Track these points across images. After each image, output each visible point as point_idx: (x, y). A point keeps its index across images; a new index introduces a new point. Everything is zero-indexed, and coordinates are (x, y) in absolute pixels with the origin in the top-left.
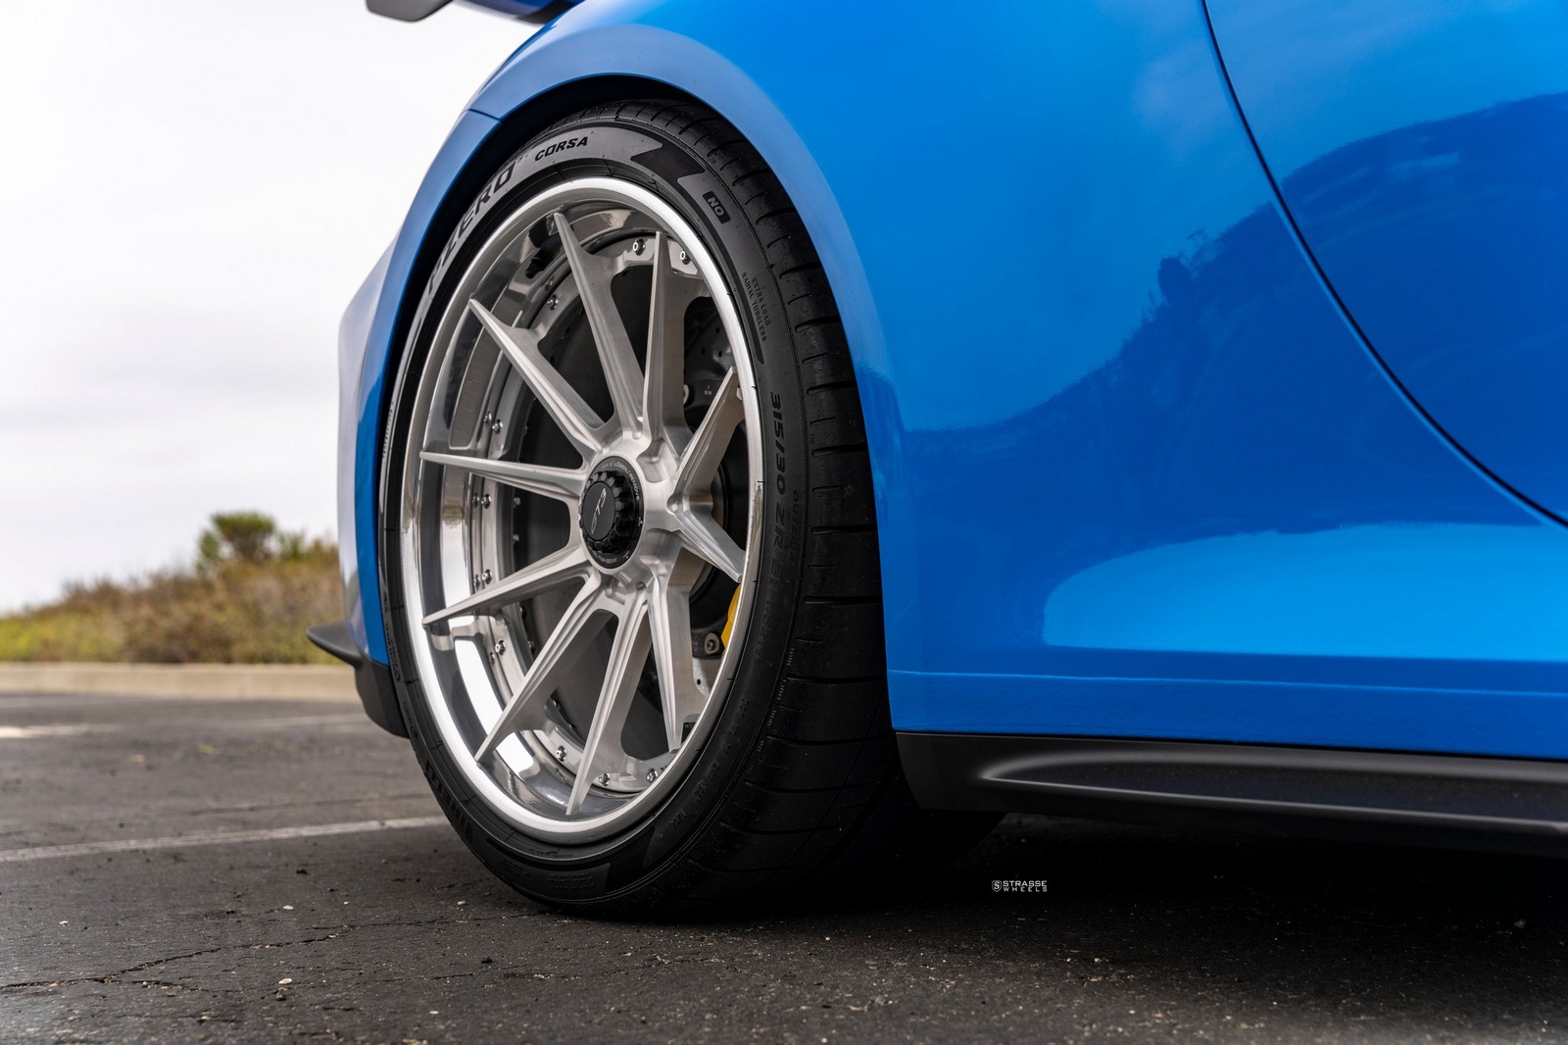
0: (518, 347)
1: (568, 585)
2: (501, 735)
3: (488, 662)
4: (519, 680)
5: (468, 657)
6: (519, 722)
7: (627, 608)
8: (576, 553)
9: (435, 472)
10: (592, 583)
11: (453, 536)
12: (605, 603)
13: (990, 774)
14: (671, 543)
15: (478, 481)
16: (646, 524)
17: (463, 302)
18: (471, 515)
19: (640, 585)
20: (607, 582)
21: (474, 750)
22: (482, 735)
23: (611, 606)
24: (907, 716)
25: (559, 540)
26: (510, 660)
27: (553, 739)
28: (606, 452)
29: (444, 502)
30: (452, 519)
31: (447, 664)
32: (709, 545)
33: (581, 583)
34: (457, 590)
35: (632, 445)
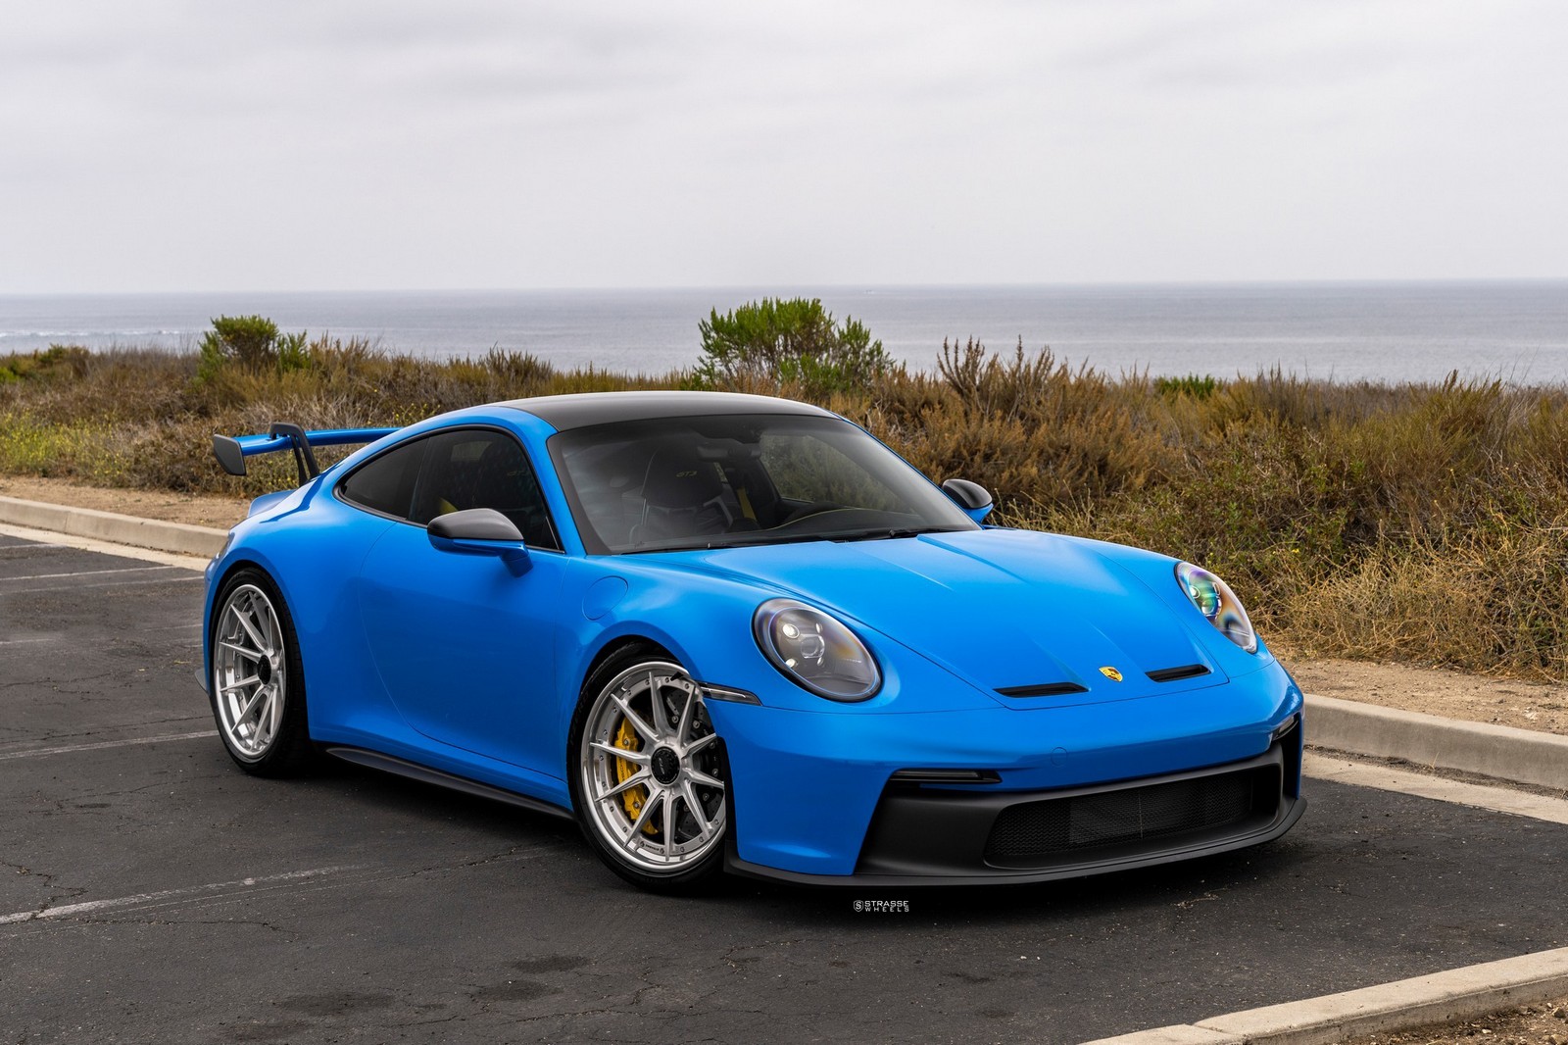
0: (243, 619)
2: (239, 724)
3: (239, 701)
5: (232, 698)
6: (244, 720)
13: (328, 751)
17: (229, 605)
21: (231, 728)
22: (234, 724)
24: (313, 737)
26: (244, 701)
27: (252, 726)
31: (226, 700)
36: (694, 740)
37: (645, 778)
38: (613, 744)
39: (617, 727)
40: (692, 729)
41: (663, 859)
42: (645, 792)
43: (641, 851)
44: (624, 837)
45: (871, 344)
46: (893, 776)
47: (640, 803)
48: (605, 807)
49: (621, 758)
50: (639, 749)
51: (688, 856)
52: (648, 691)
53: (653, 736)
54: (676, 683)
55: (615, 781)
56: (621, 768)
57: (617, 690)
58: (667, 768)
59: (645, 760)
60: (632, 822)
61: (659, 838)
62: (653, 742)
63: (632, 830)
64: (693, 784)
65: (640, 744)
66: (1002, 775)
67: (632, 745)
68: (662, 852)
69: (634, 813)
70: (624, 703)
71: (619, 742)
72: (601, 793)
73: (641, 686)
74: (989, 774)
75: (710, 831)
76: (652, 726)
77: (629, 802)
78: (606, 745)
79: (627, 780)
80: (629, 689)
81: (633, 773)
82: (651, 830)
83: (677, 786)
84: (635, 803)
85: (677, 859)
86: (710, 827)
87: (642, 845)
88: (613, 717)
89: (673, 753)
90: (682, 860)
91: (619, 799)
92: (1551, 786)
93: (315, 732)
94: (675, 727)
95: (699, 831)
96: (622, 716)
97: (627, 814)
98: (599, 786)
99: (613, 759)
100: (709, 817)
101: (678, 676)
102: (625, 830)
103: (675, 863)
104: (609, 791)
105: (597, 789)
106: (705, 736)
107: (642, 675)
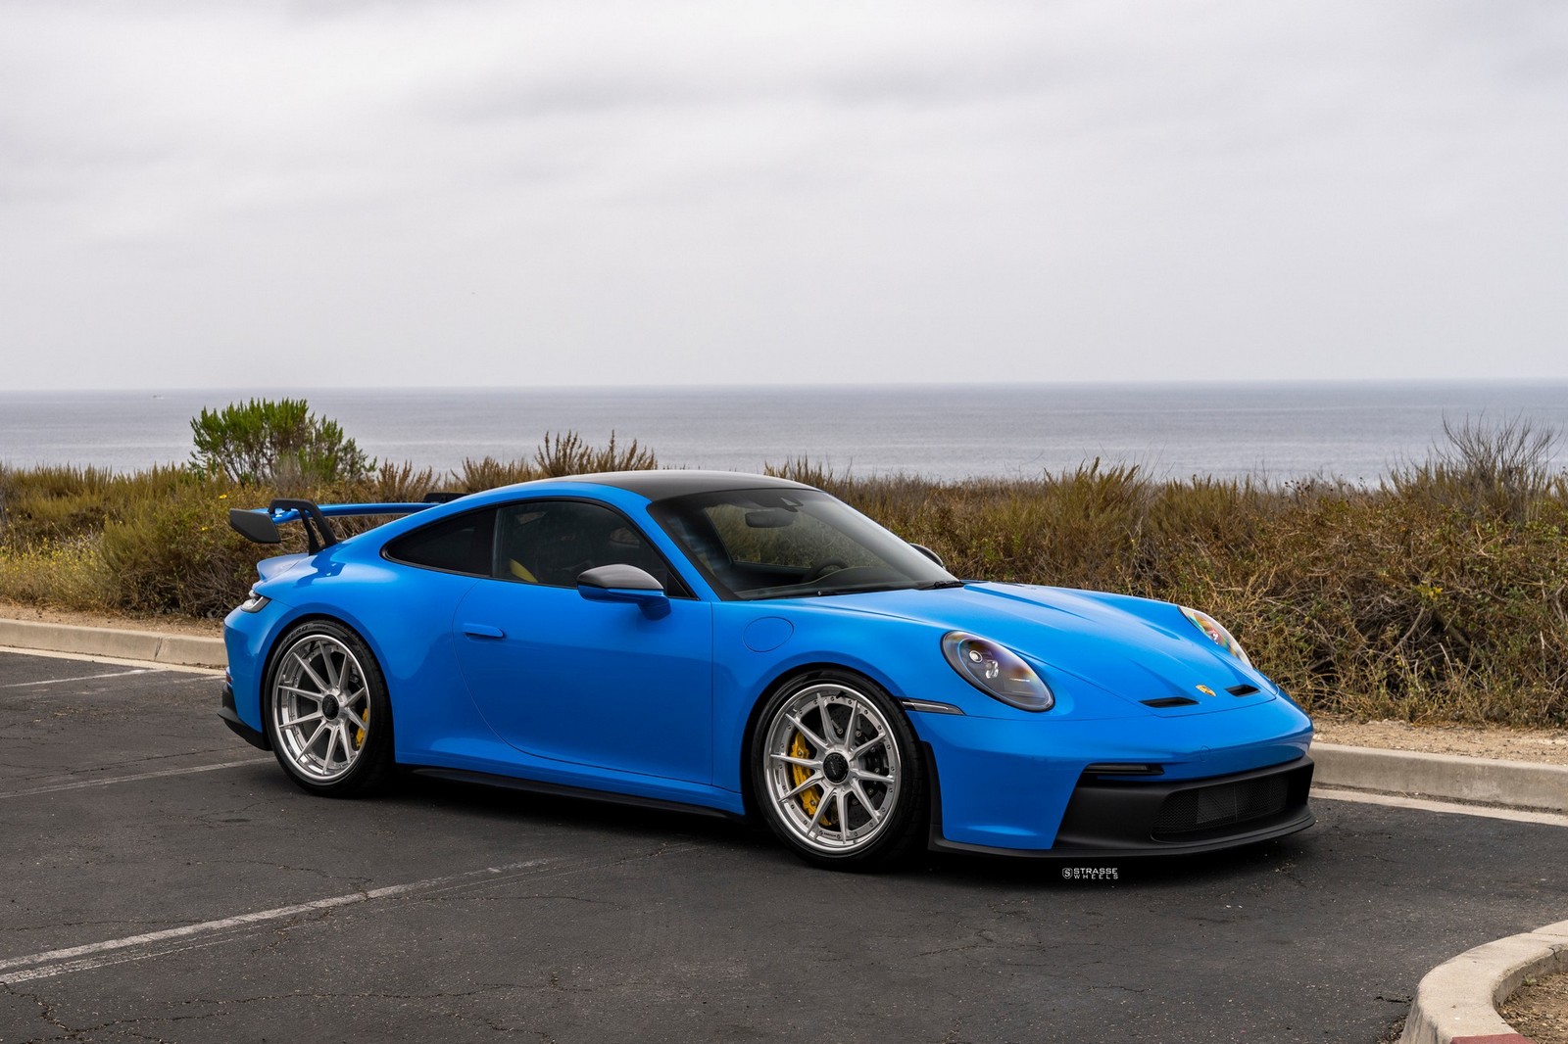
1: (318, 721)
4: (305, 745)
7: (334, 729)
8: (319, 714)
9: (280, 690)
10: (324, 722)
11: (285, 712)
12: (327, 726)
14: (345, 715)
15: (291, 692)
16: (340, 712)
18: (290, 706)
19: (338, 723)
20: (327, 722)
23: (329, 727)
25: (315, 709)
28: (328, 693)
29: (283, 704)
30: (285, 706)
32: (353, 717)
33: (320, 721)
34: (286, 721)
35: (336, 693)
36: (858, 746)
37: (818, 780)
38: (789, 755)
39: (792, 741)
40: (856, 738)
41: (840, 843)
42: (819, 791)
43: (820, 838)
44: (805, 829)
45: (344, 442)
46: (1085, 770)
47: (816, 802)
48: (787, 806)
49: (797, 765)
50: (812, 756)
51: (859, 840)
52: (817, 709)
53: (823, 745)
54: (840, 701)
55: (793, 785)
56: (797, 774)
57: (790, 711)
58: (837, 770)
59: (819, 765)
60: (811, 817)
61: (837, 828)
62: (823, 751)
63: (811, 822)
64: (860, 781)
65: (812, 751)
66: (1165, 768)
67: (805, 755)
68: (839, 838)
69: (811, 811)
70: (797, 720)
71: (794, 753)
72: (782, 795)
73: (811, 706)
74: (1155, 767)
75: (879, 818)
76: (823, 737)
77: (807, 800)
78: (783, 755)
79: (803, 783)
80: (799, 709)
81: (808, 777)
82: (826, 822)
83: (847, 784)
84: (812, 801)
85: (851, 842)
86: (878, 814)
87: (821, 834)
88: (788, 732)
89: (842, 757)
90: (855, 843)
91: (798, 798)
92: (1388, 789)
93: (401, 756)
94: (842, 736)
95: (870, 817)
96: (796, 730)
97: (806, 812)
98: (779, 787)
99: (790, 766)
100: (877, 806)
101: (842, 694)
102: (805, 823)
103: (850, 845)
104: (789, 793)
105: (778, 790)
106: (865, 742)
107: (812, 696)
